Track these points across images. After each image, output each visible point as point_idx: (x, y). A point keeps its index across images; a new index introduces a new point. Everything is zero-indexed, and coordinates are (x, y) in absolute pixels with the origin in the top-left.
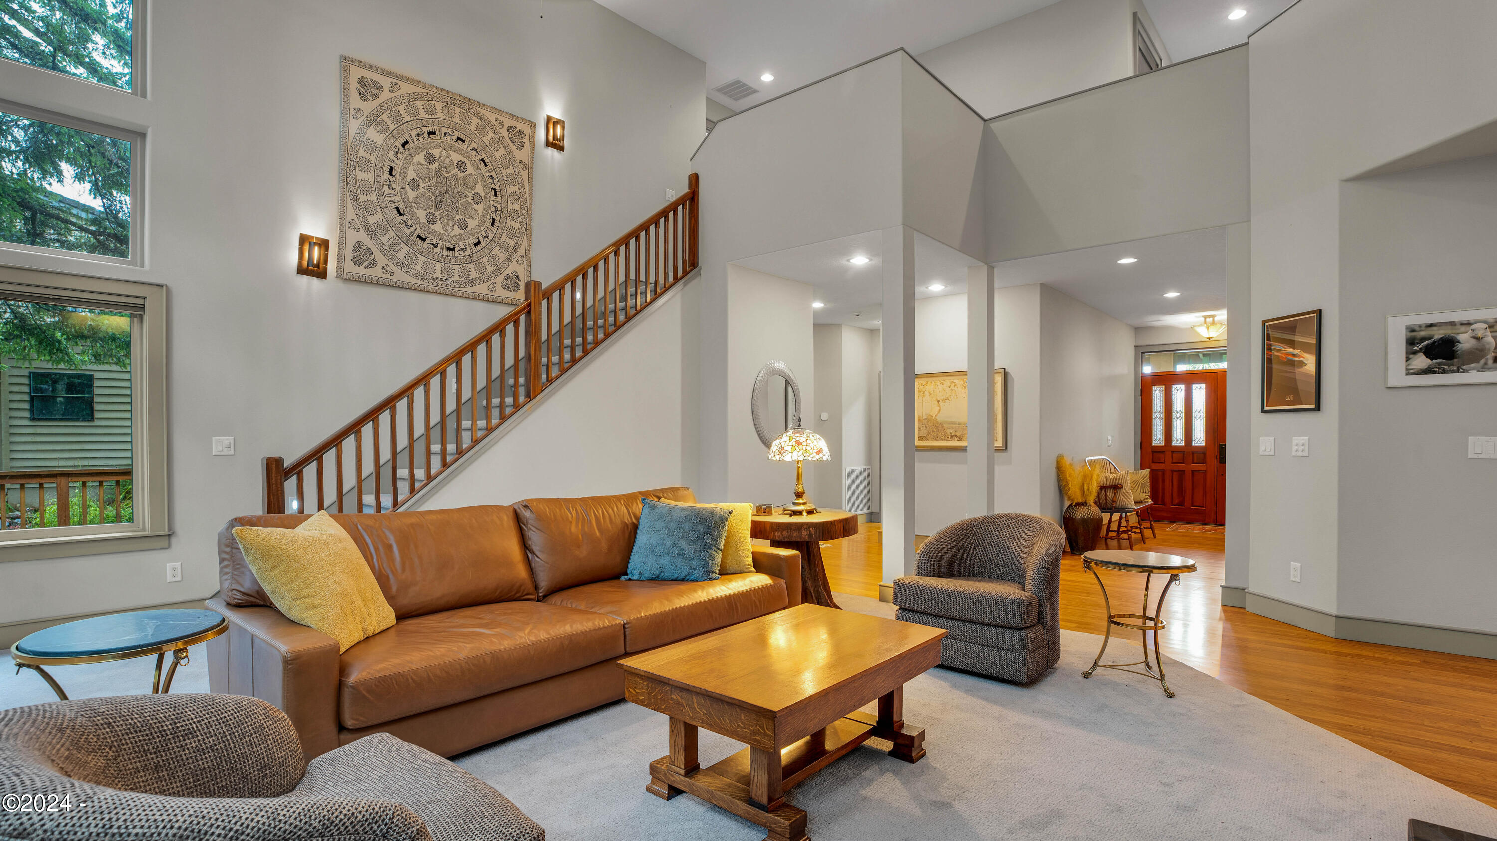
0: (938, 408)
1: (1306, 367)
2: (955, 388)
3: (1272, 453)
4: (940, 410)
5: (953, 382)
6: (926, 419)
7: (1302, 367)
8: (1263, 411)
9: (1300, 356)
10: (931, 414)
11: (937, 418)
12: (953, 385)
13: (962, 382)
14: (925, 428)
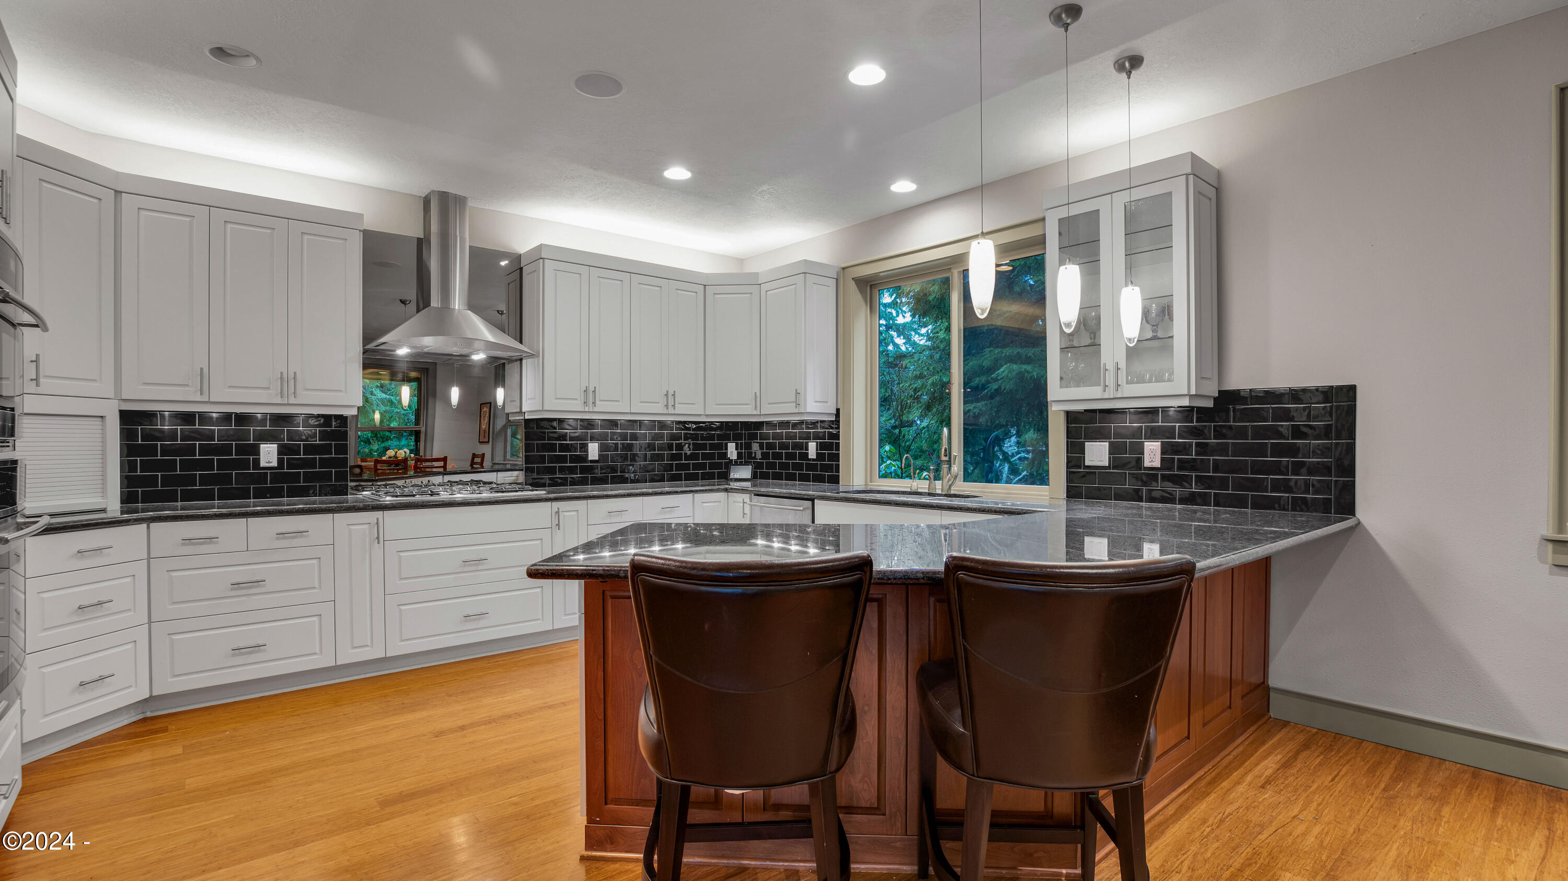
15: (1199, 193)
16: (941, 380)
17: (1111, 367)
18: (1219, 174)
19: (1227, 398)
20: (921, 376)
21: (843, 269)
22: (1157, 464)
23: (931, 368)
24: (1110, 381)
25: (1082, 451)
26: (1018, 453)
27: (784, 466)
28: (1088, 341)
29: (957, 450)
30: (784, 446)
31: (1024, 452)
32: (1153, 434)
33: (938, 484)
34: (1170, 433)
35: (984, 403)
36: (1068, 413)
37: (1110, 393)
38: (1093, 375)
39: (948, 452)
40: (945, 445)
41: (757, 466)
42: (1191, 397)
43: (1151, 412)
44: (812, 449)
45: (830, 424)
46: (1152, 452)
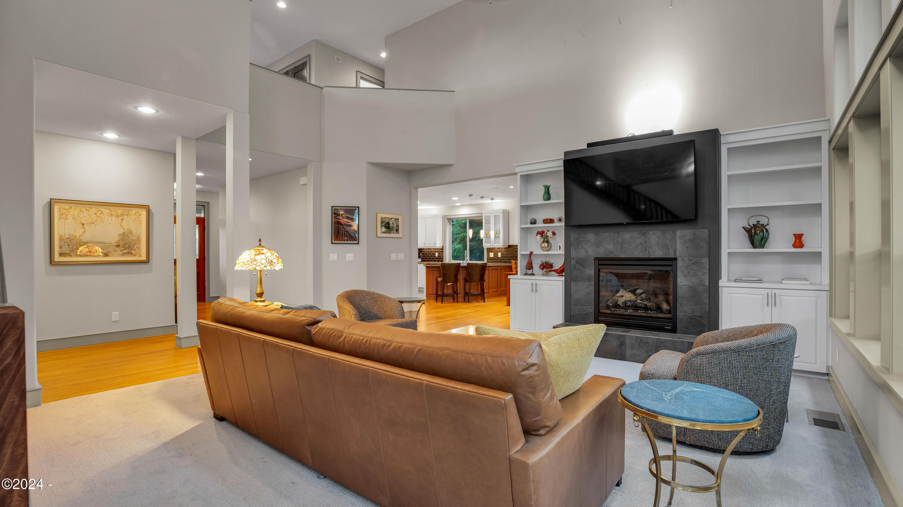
0: (83, 230)
1: (353, 227)
2: (102, 215)
3: (336, 260)
4: (84, 232)
5: (100, 210)
6: (69, 238)
7: (351, 227)
8: (332, 243)
9: (350, 223)
10: (75, 235)
11: (81, 238)
12: (100, 212)
13: (109, 211)
14: (67, 246)
15: (504, 215)
16: (464, 235)
17: (492, 241)
18: (508, 211)
19: (509, 246)
20: (458, 234)
21: (444, 216)
22: (500, 257)
23: (461, 231)
24: (492, 243)
25: (489, 255)
27: (430, 258)
28: (488, 237)
29: (468, 255)
30: (429, 254)
32: (499, 252)
33: (464, 261)
34: (502, 251)
35: (475, 242)
36: (487, 248)
37: (492, 245)
38: (489, 242)
39: (467, 255)
40: (466, 254)
41: (422, 259)
42: (503, 246)
43: (499, 248)
44: (437, 255)
45: (441, 249)
46: (499, 255)
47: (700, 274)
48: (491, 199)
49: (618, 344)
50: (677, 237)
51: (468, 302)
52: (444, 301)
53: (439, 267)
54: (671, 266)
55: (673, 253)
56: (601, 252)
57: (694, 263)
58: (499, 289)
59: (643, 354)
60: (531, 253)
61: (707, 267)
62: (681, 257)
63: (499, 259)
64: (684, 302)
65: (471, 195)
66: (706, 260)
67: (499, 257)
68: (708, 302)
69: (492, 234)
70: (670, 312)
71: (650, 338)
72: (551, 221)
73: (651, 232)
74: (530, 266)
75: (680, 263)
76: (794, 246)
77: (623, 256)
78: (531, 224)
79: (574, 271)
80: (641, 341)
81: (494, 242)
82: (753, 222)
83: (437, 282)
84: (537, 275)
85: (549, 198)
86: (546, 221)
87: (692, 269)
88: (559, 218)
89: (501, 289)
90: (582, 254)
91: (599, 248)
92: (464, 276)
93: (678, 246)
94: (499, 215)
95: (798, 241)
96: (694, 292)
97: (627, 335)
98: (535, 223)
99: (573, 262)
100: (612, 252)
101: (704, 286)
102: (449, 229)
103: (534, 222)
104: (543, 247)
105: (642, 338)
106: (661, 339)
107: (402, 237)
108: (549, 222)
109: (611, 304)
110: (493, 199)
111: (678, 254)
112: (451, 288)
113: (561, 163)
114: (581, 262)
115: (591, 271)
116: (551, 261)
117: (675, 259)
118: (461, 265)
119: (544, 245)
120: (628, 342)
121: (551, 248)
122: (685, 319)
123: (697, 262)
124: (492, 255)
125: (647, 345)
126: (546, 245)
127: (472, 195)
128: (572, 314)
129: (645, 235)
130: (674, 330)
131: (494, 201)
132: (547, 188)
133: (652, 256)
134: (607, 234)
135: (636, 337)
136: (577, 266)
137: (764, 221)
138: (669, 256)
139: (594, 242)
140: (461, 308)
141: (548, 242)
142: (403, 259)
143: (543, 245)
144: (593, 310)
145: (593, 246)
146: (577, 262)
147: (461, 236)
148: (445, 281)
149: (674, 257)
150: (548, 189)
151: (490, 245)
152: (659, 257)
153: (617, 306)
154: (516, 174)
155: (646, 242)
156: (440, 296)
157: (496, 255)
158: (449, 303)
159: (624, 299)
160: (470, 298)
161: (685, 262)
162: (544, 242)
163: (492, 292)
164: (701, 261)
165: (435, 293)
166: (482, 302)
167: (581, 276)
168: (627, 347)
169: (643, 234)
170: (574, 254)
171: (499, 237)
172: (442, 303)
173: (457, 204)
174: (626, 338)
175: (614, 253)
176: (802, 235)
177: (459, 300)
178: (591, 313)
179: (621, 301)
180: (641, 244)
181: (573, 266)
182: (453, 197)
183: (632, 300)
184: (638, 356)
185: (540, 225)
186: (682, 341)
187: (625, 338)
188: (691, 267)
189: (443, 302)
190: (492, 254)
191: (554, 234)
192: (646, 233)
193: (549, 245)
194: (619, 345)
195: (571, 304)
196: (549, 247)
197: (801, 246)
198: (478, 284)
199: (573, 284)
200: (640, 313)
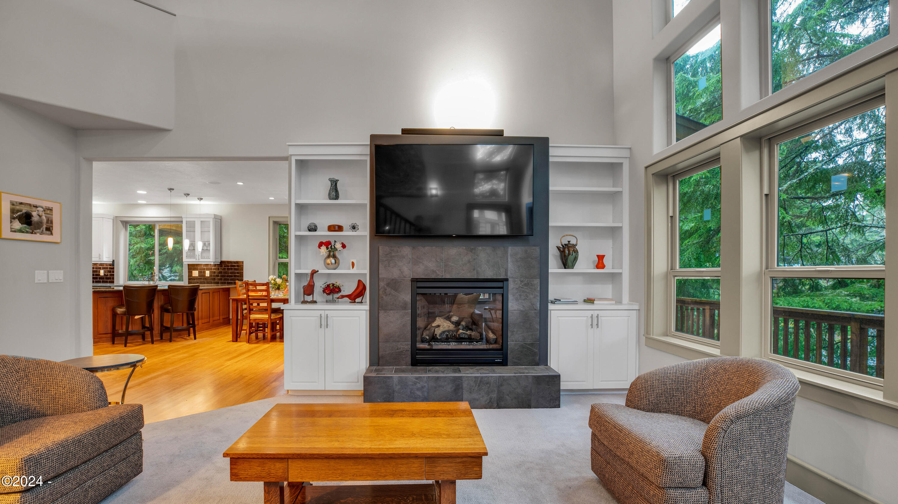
15: (216, 221)
17: (197, 255)
18: (221, 217)
19: (222, 262)
21: (116, 217)
22: (209, 276)
24: (197, 258)
25: (192, 273)
26: (170, 276)
28: (192, 249)
31: (173, 276)
32: (207, 269)
34: (211, 269)
36: (188, 264)
37: (197, 261)
38: (194, 256)
42: (213, 262)
43: (207, 265)
44: (102, 273)
45: (110, 265)
46: (208, 273)
47: (532, 296)
48: (198, 199)
49: (454, 388)
50: (509, 254)
51: (170, 341)
52: (130, 343)
53: (120, 292)
54: (502, 288)
55: (504, 274)
56: (420, 272)
57: (525, 285)
58: (211, 319)
59: (483, 397)
60: (314, 272)
61: (539, 289)
62: (512, 278)
63: (206, 278)
64: (515, 330)
65: (171, 189)
66: (537, 282)
67: (206, 276)
68: (539, 327)
69: (199, 246)
70: (496, 342)
71: (492, 377)
72: (340, 228)
73: (480, 248)
74: (309, 290)
75: (511, 285)
76: (598, 267)
77: (448, 276)
78: (310, 230)
79: (384, 297)
80: (481, 382)
81: (201, 256)
82: (565, 242)
83: (114, 314)
84: (319, 302)
85: (337, 197)
86: (331, 228)
87: (524, 292)
88: (353, 225)
89: (214, 318)
90: (395, 273)
91: (418, 267)
92: (159, 304)
93: (509, 265)
94: (209, 221)
95: (600, 262)
96: (525, 316)
97: (464, 376)
98: (315, 230)
99: (382, 284)
100: (434, 272)
101: (535, 310)
102: (124, 237)
103: (313, 228)
104: (328, 264)
105: (482, 377)
106: (503, 376)
107: (59, 241)
108: (337, 229)
109: (427, 337)
110: (201, 199)
111: (509, 274)
112: (139, 322)
113: (367, 151)
114: (394, 284)
115: (406, 297)
116: (338, 282)
117: (507, 280)
118: (159, 288)
119: (331, 261)
120: (465, 385)
121: (339, 264)
122: (516, 348)
123: (528, 283)
124: (195, 273)
125: (488, 385)
126: (333, 261)
127: (173, 189)
128: (380, 354)
129: (474, 251)
130: (504, 363)
131: (202, 202)
132: (334, 184)
133: (482, 277)
134: (427, 248)
135: (475, 377)
136: (388, 290)
137: (573, 242)
138: (500, 276)
139: (411, 258)
140: (163, 352)
141: (334, 257)
142: (62, 281)
143: (328, 261)
144: (410, 347)
145: (409, 263)
146: (388, 285)
147: (137, 247)
148: (130, 313)
149: (505, 277)
150: (336, 184)
151: (194, 260)
152: (489, 277)
153: (434, 338)
154: (286, 159)
155: (474, 259)
156: (121, 335)
157: (202, 274)
158: (137, 345)
159: (441, 329)
160: (173, 333)
161: (517, 284)
162: (329, 256)
163: (202, 323)
164: (532, 283)
165: (109, 330)
166: (192, 339)
167: (393, 303)
168: (464, 391)
169: (471, 250)
170: (383, 273)
171: (207, 250)
172: (125, 346)
173: (140, 202)
174: (464, 379)
175: (436, 273)
176: (604, 256)
177: (154, 339)
178: (407, 350)
179: (438, 332)
180: (469, 262)
181: (382, 290)
182: (140, 190)
183: (451, 330)
184: (478, 400)
185: (323, 233)
186: (526, 376)
187: (462, 380)
188: (522, 289)
189: (128, 345)
190: (197, 272)
191: (344, 246)
192: (475, 249)
193: (337, 261)
194: (455, 390)
195: (380, 340)
196: (337, 264)
197: (603, 267)
198: (183, 314)
199: (382, 315)
200: (465, 346)
